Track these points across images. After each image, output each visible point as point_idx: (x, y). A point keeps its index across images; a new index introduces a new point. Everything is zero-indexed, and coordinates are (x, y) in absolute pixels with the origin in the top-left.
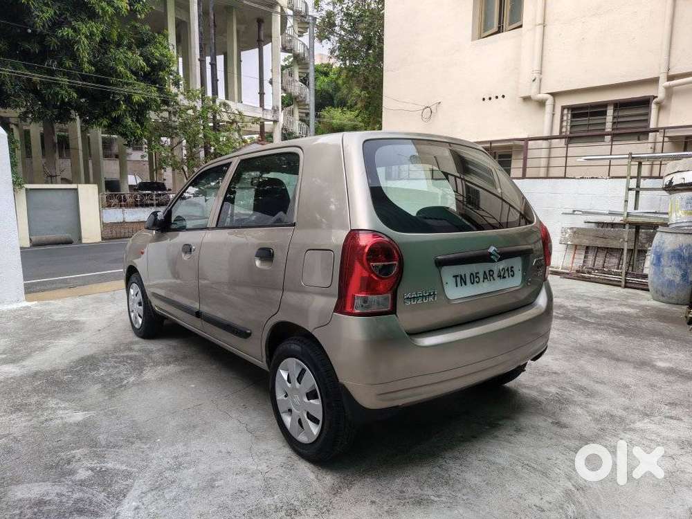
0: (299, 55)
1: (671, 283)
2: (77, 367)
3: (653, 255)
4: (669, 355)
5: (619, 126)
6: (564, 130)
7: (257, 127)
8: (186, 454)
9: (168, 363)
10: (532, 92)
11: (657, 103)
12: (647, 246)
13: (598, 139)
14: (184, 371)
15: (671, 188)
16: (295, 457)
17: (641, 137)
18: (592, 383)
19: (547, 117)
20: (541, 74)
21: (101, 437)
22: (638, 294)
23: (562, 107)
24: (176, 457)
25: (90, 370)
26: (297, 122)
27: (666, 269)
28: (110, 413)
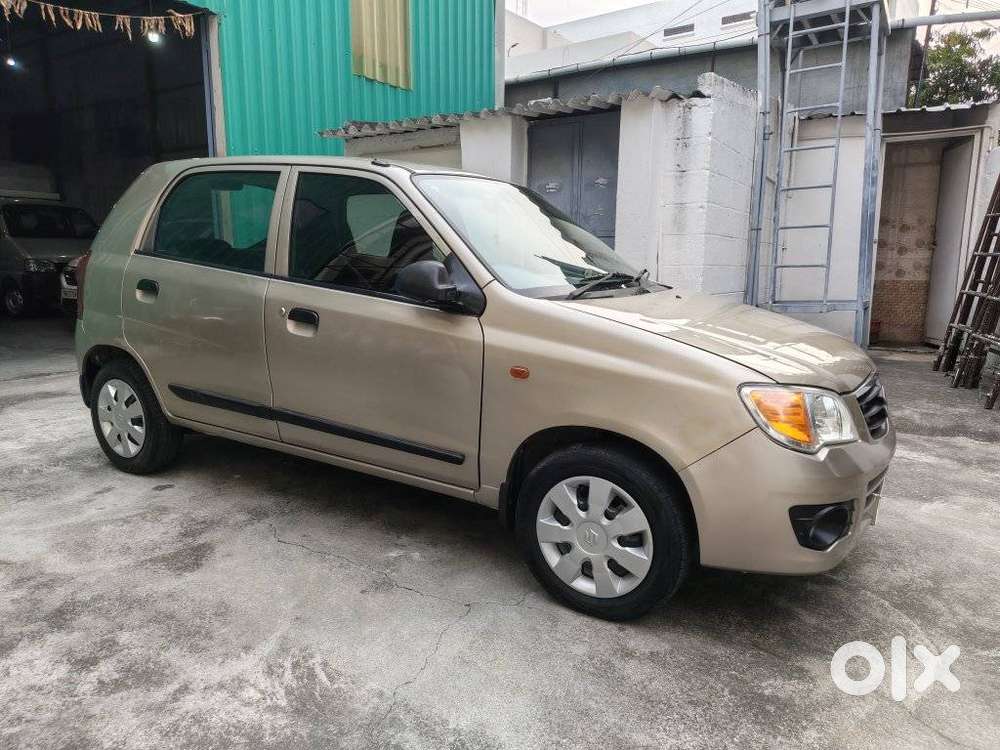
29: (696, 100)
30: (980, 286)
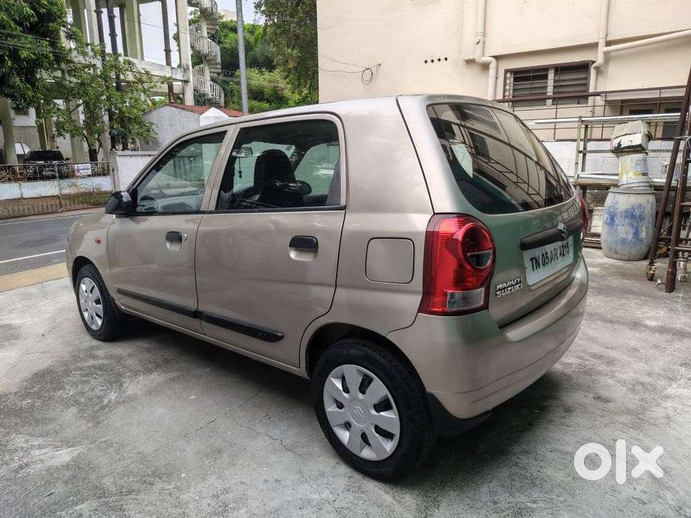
0: (206, 9)
1: (624, 241)
2: (33, 387)
3: (606, 216)
4: (651, 313)
5: (560, 90)
6: (507, 93)
7: (165, 88)
8: (226, 490)
9: (150, 371)
10: (477, 55)
11: (597, 68)
12: (592, 205)
13: (542, 103)
14: (173, 380)
15: (619, 151)
16: (357, 476)
17: (581, 101)
18: (602, 349)
19: (491, 80)
20: (484, 36)
21: (105, 480)
22: (589, 253)
23: (505, 70)
24: (215, 496)
25: (55, 390)
26: (209, 83)
27: (619, 228)
28: (104, 445)
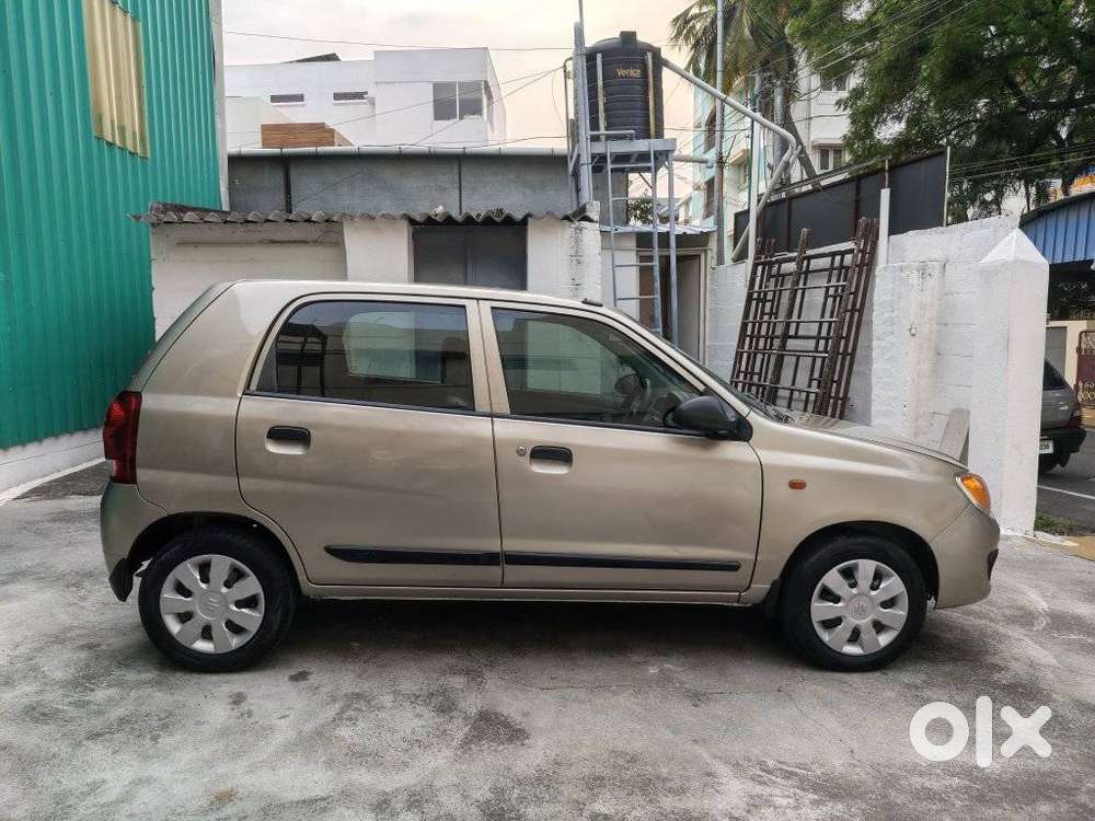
29: (585, 224)
30: (742, 375)
